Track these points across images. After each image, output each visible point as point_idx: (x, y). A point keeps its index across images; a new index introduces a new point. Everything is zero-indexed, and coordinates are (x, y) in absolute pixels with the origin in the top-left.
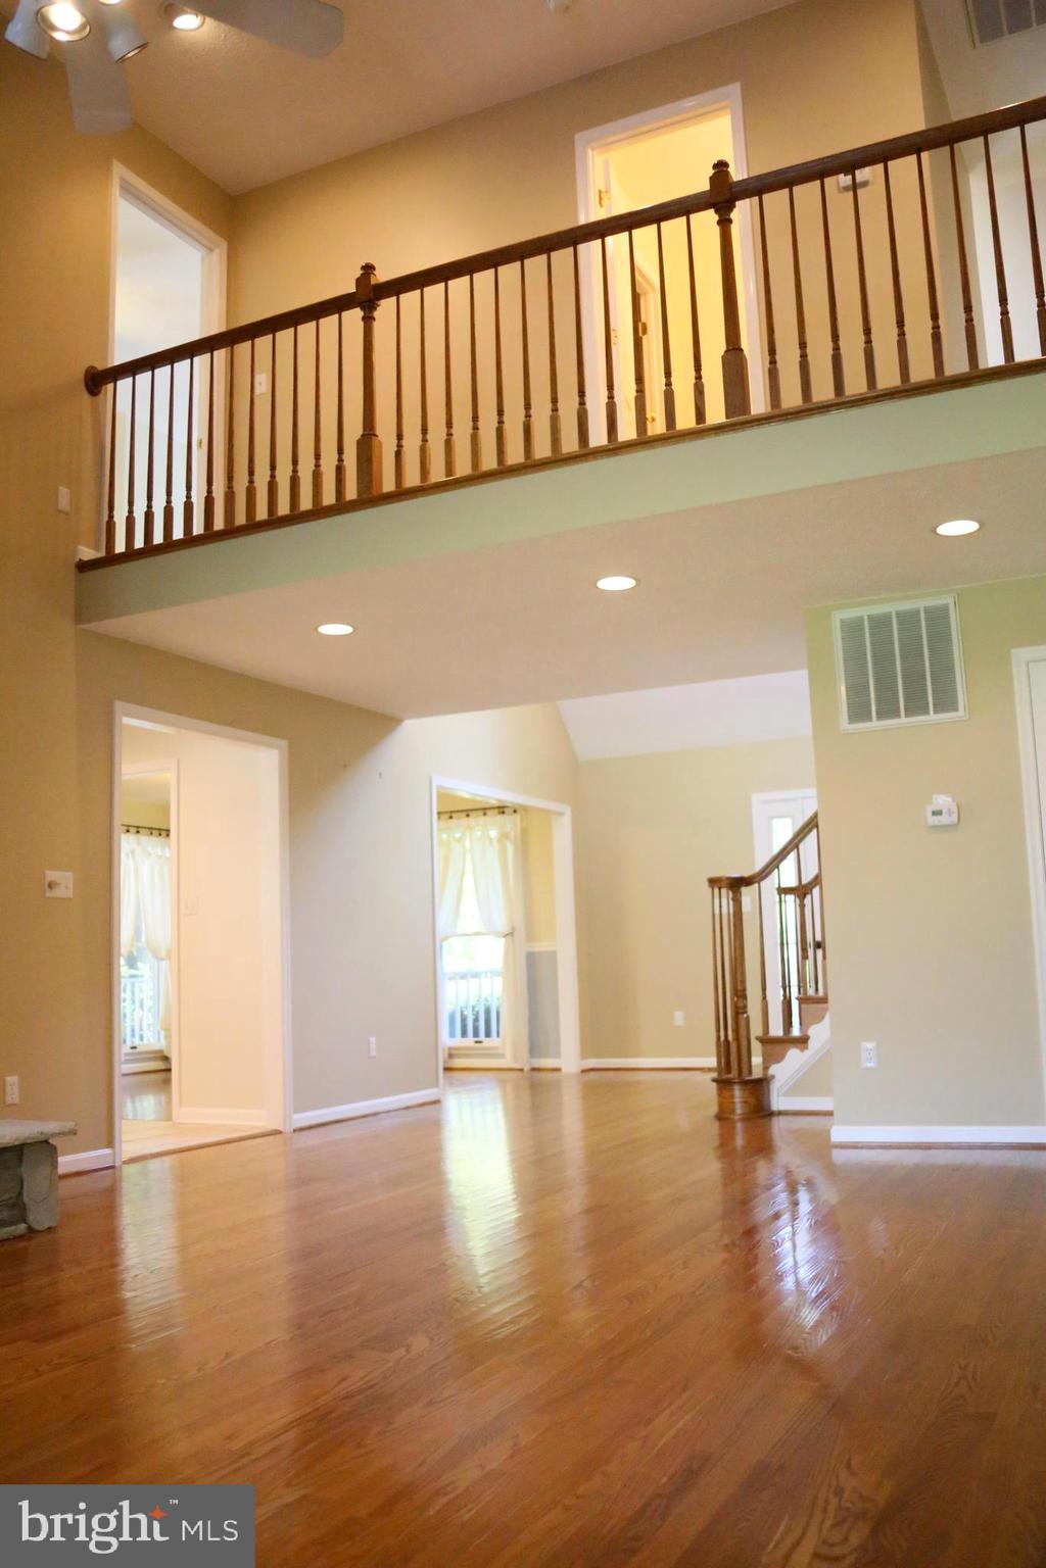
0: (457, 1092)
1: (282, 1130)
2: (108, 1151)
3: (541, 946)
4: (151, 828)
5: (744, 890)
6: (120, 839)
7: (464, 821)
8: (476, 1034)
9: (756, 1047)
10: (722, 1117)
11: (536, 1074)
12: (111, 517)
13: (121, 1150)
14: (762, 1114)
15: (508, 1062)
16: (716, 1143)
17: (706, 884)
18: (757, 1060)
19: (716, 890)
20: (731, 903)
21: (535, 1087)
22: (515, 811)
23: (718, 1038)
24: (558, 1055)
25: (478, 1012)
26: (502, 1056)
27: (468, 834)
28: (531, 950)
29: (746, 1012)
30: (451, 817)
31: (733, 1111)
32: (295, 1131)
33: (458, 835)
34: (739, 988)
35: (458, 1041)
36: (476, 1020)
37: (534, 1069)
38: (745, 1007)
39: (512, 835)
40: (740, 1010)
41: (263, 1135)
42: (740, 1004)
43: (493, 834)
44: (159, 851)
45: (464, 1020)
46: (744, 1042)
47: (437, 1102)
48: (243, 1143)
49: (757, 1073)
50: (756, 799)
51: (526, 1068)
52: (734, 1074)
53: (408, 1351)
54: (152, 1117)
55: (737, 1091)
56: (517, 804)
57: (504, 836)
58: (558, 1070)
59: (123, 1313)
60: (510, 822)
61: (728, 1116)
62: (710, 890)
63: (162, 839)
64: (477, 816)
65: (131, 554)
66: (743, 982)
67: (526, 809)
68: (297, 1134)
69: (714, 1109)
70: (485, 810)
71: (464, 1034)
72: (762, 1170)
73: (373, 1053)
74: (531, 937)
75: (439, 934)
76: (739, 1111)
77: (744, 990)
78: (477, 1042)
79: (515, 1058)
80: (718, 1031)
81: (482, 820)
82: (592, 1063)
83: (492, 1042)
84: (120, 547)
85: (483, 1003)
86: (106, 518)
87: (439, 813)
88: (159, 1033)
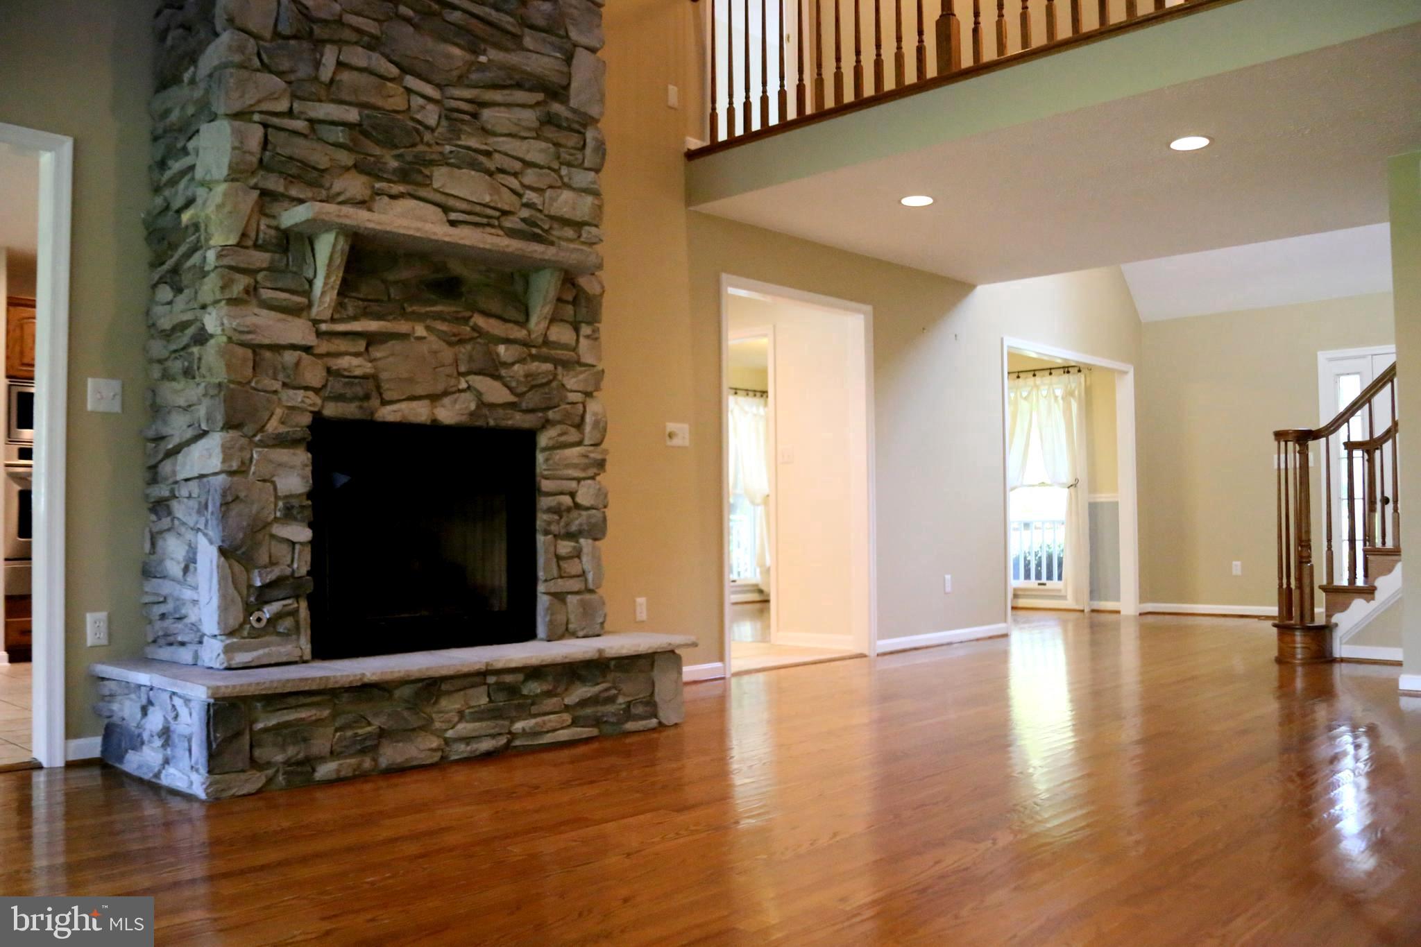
0: (1021, 629)
1: (866, 652)
2: (719, 664)
3: (1103, 497)
4: (747, 390)
5: (1311, 444)
6: (727, 399)
7: (1031, 380)
8: (1038, 576)
9: (1320, 596)
10: (1283, 660)
11: (1095, 615)
12: (714, 109)
13: (730, 665)
14: (1323, 660)
15: (1070, 603)
16: (1276, 684)
17: (1273, 437)
18: (1320, 610)
19: (1283, 444)
20: (1297, 455)
21: (1094, 628)
22: (1079, 371)
23: (1281, 585)
24: (1118, 599)
25: (1040, 558)
26: (1064, 598)
27: (1034, 393)
28: (1092, 501)
29: (1310, 562)
30: (1018, 377)
31: (1293, 656)
32: (878, 655)
33: (1025, 394)
34: (1304, 537)
35: (1021, 583)
36: (1039, 565)
37: (1093, 611)
38: (1309, 556)
39: (1076, 393)
40: (1304, 559)
41: (851, 658)
42: (1305, 554)
43: (1059, 392)
44: (754, 410)
45: (1027, 565)
46: (1307, 590)
47: (1005, 636)
48: (832, 664)
49: (1320, 620)
50: (1322, 356)
51: (1087, 610)
52: (1295, 620)
53: (994, 844)
54: (750, 639)
55: (1298, 637)
56: (1081, 363)
57: (1069, 394)
58: (1118, 612)
59: (729, 798)
60: (1075, 381)
61: (1289, 660)
62: (1276, 443)
63: (762, 401)
64: (1044, 376)
65: (732, 142)
66: (1308, 532)
67: (1090, 368)
68: (880, 658)
69: (1274, 653)
70: (1050, 371)
71: (1027, 576)
72: (1321, 712)
73: (948, 589)
74: (1093, 487)
75: (1010, 484)
76: (1299, 656)
77: (1309, 540)
78: (1040, 584)
79: (1077, 600)
80: (1281, 579)
81: (1048, 379)
82: (1150, 607)
83: (1054, 584)
84: (722, 136)
85: (1045, 549)
86: (709, 111)
87: (1009, 373)
88: (755, 570)
